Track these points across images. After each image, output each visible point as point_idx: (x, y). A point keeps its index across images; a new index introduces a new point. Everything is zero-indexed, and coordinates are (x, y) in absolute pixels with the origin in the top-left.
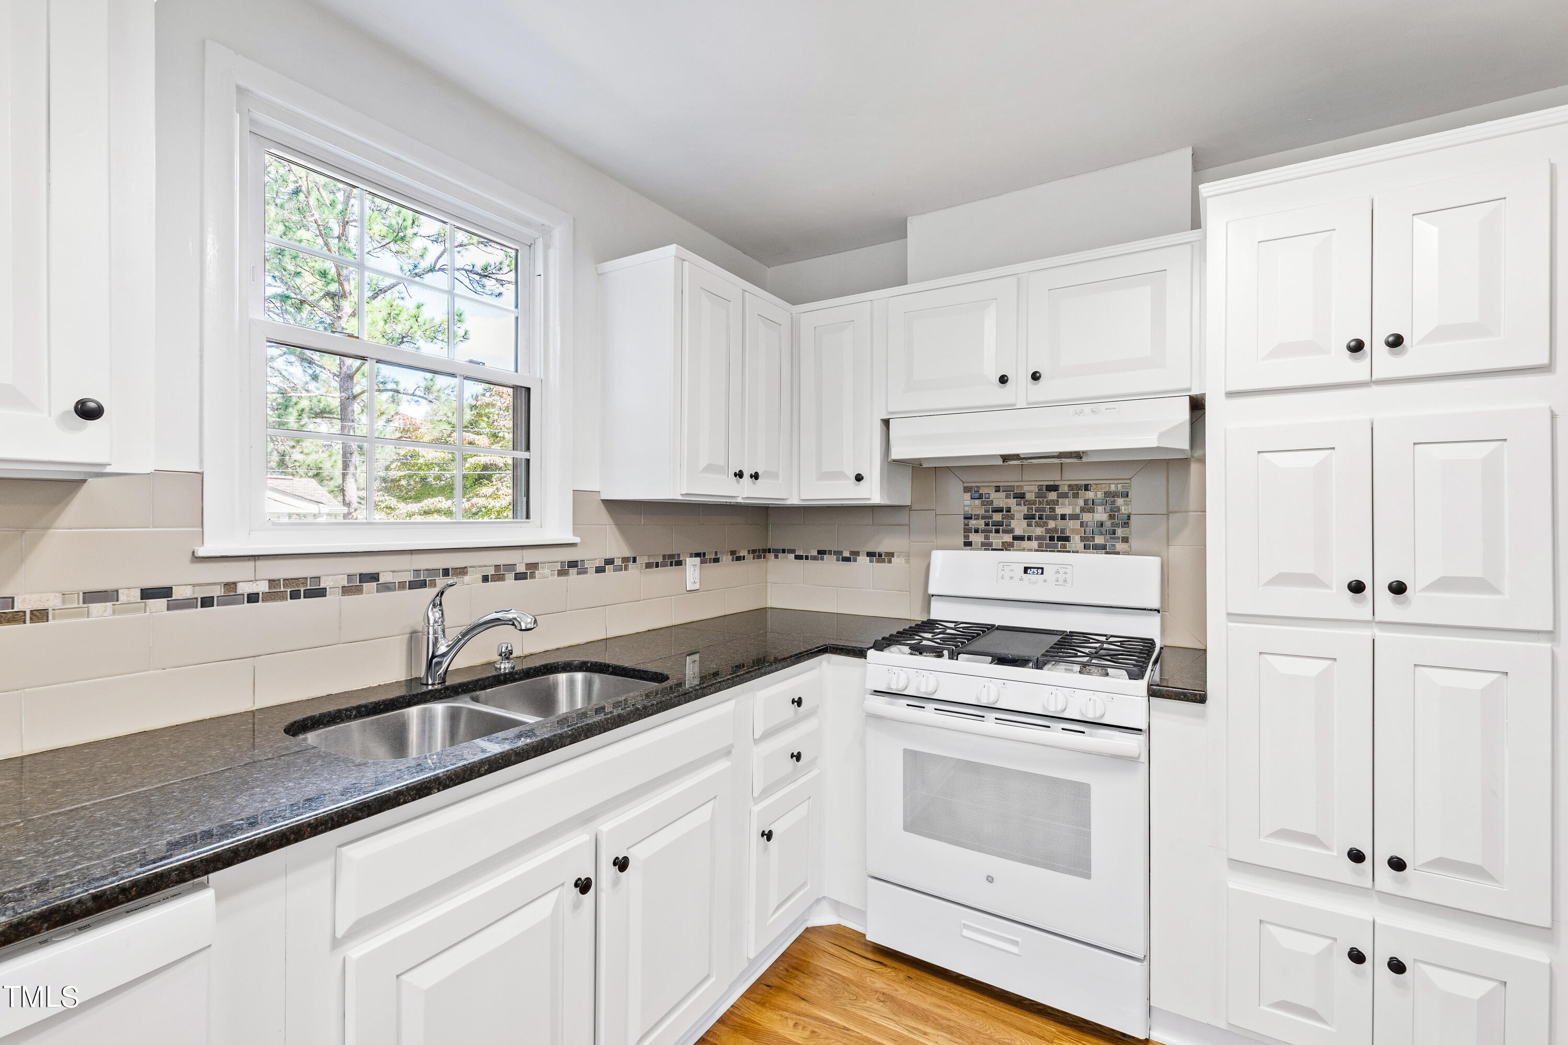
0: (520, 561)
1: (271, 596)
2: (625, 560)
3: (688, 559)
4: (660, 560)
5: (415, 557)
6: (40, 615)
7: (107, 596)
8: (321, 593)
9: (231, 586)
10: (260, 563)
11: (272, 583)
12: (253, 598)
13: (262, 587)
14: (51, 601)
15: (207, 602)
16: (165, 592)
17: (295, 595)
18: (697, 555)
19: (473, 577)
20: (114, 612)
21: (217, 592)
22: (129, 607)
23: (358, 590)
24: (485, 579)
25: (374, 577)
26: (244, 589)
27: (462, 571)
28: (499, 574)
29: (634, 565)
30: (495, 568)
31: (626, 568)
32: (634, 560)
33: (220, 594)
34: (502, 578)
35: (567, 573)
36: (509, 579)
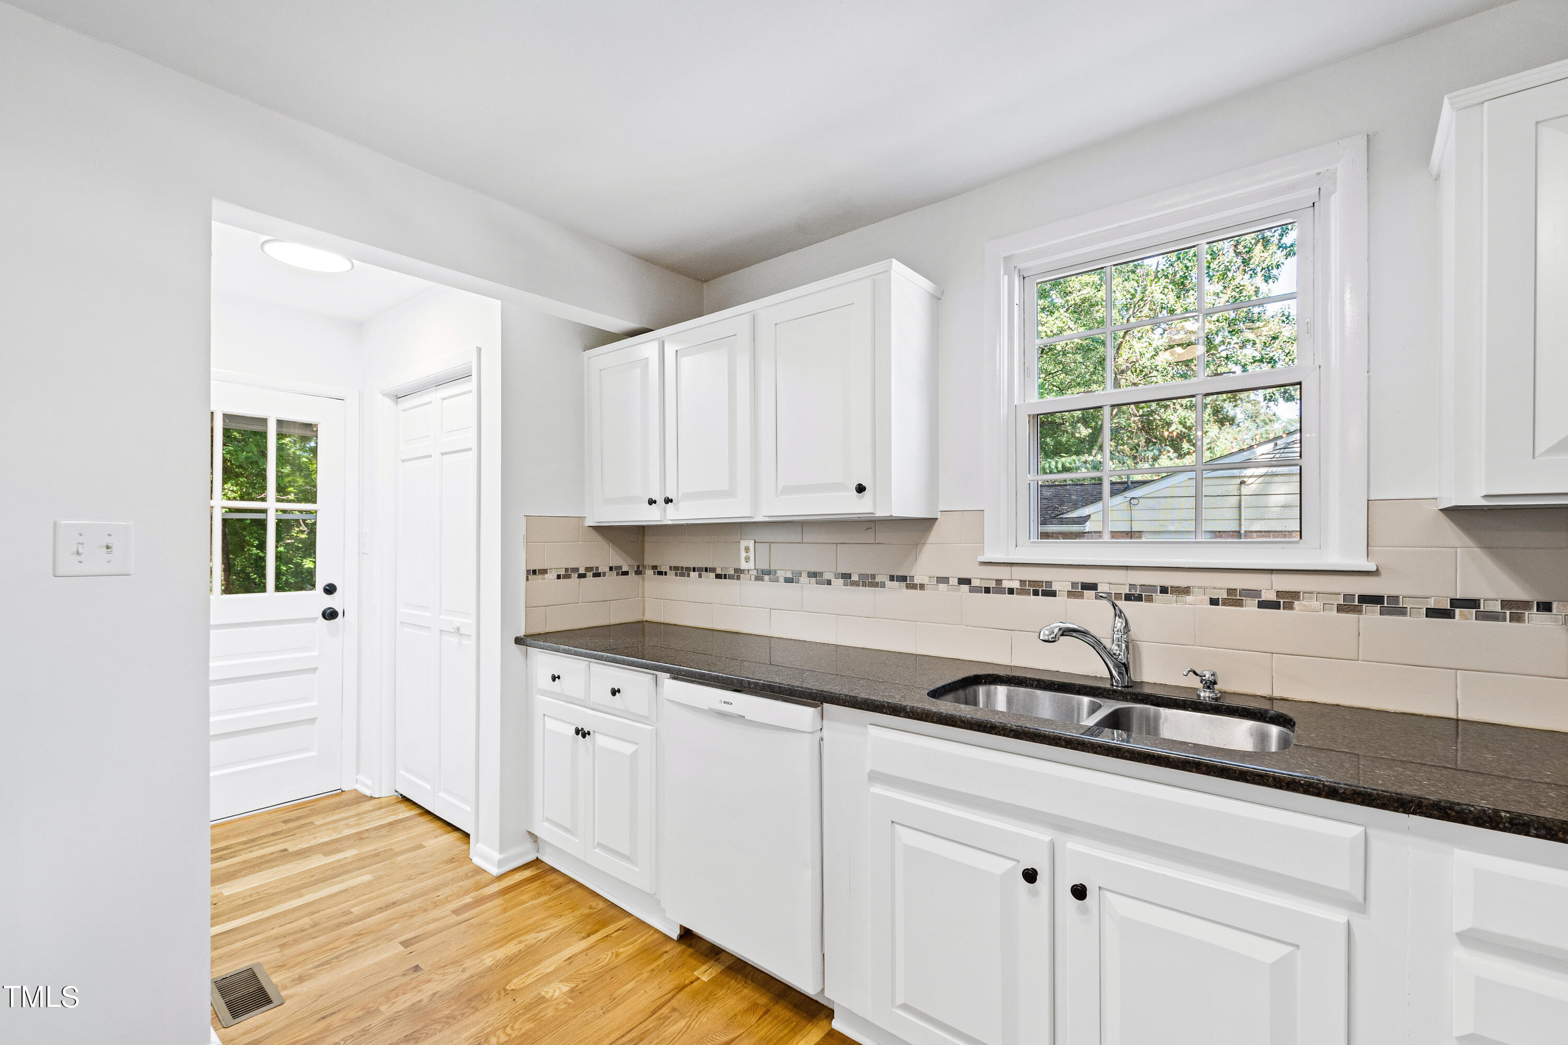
0: (1269, 588)
1: (1022, 592)
2: (1505, 604)
5: (1130, 572)
6: (922, 587)
7: (944, 580)
8: (1053, 594)
9: (999, 582)
10: (1014, 568)
11: (1022, 582)
12: (1011, 591)
13: (1016, 585)
14: (925, 581)
15: (987, 590)
16: (967, 581)
17: (1036, 593)
19: (1198, 601)
20: (948, 590)
21: (992, 584)
22: (953, 588)
23: (1081, 596)
24: (1214, 602)
25: (1093, 587)
26: (1006, 584)
27: (1186, 591)
28: (1234, 599)
29: (1544, 616)
30: (1231, 591)
31: (1517, 618)
32: (1545, 607)
33: (994, 586)
34: (1238, 603)
35: (1357, 610)
36: (1251, 607)
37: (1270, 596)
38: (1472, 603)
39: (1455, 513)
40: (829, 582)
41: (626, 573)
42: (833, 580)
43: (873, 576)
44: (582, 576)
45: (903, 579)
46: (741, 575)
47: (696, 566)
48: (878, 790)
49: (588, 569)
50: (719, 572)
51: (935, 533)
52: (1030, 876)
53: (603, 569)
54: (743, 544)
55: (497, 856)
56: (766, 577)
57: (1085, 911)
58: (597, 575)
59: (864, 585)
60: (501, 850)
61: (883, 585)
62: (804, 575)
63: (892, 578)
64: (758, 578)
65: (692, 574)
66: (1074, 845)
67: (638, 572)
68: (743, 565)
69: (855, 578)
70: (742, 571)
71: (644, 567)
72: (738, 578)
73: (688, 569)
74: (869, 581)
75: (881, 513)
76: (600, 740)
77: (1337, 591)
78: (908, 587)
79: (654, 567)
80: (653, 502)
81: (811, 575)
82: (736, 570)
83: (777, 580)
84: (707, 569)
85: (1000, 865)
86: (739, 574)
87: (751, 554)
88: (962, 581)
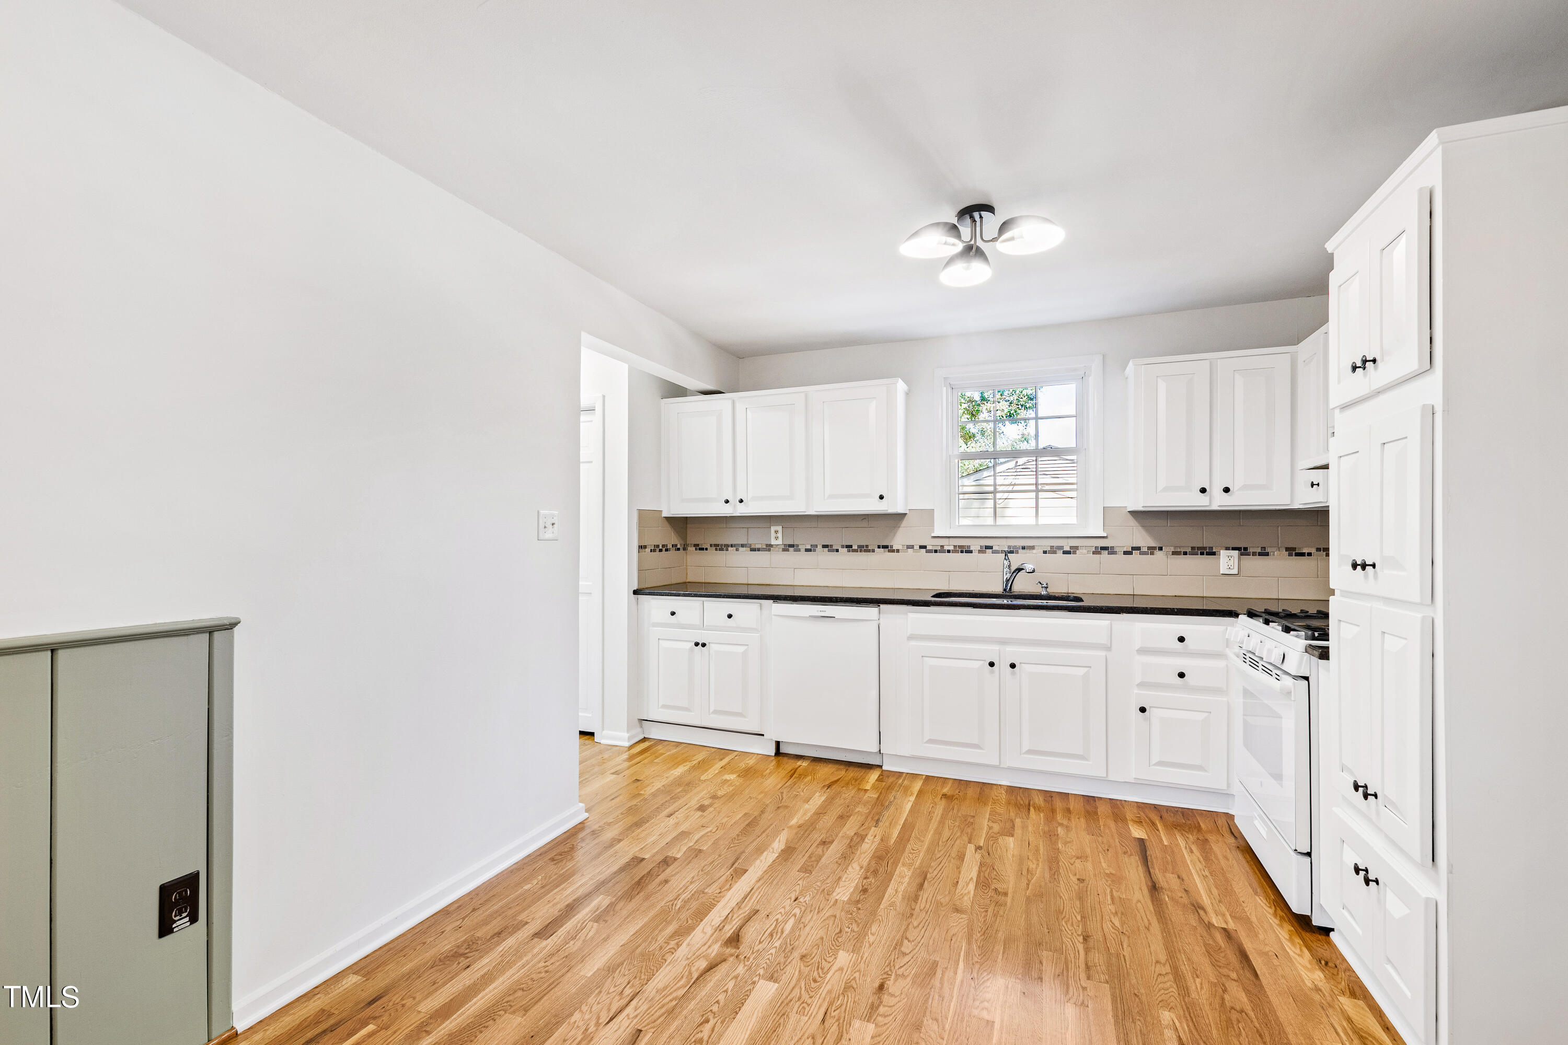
0: (1067, 545)
1: (955, 551)
2: (1149, 548)
3: (1222, 552)
4: (1189, 550)
5: (1008, 540)
6: (898, 551)
7: (912, 547)
8: (971, 552)
9: (942, 546)
10: (951, 539)
11: (955, 546)
12: (949, 551)
13: (951, 548)
14: (900, 547)
15: (936, 551)
16: (924, 547)
17: (962, 552)
18: (1234, 549)
19: (1038, 552)
20: (913, 552)
21: (939, 548)
22: (916, 551)
23: (984, 552)
24: (1045, 552)
25: (991, 548)
26: (946, 548)
27: (1032, 548)
28: (1053, 550)
29: (1160, 552)
30: (1052, 547)
31: (1152, 554)
32: (1161, 549)
33: (940, 549)
34: (1055, 552)
35: (1099, 553)
36: (1060, 553)
37: (1067, 549)
38: (1138, 548)
39: (1134, 514)
40: (837, 551)
41: (679, 549)
42: (840, 549)
43: (867, 546)
44: (661, 550)
45: (885, 547)
46: (771, 548)
47: (734, 543)
48: (913, 643)
49: (663, 546)
50: (753, 547)
51: (905, 523)
52: (992, 664)
53: (670, 546)
54: (773, 529)
55: (626, 735)
56: (791, 549)
57: (1013, 674)
58: (667, 550)
59: (861, 552)
60: (628, 732)
61: (873, 551)
62: (820, 547)
63: (879, 547)
64: (784, 550)
65: (730, 548)
66: (1009, 649)
67: (685, 549)
68: (773, 542)
69: (855, 547)
70: (771, 546)
71: (688, 545)
72: (769, 550)
73: (727, 546)
74: (864, 549)
75: (891, 511)
76: (713, 648)
77: (1091, 545)
78: (889, 551)
79: (696, 545)
80: (727, 502)
81: (824, 546)
82: (767, 545)
83: (799, 550)
84: (743, 546)
85: (977, 664)
86: (769, 547)
87: (780, 535)
88: (922, 547)
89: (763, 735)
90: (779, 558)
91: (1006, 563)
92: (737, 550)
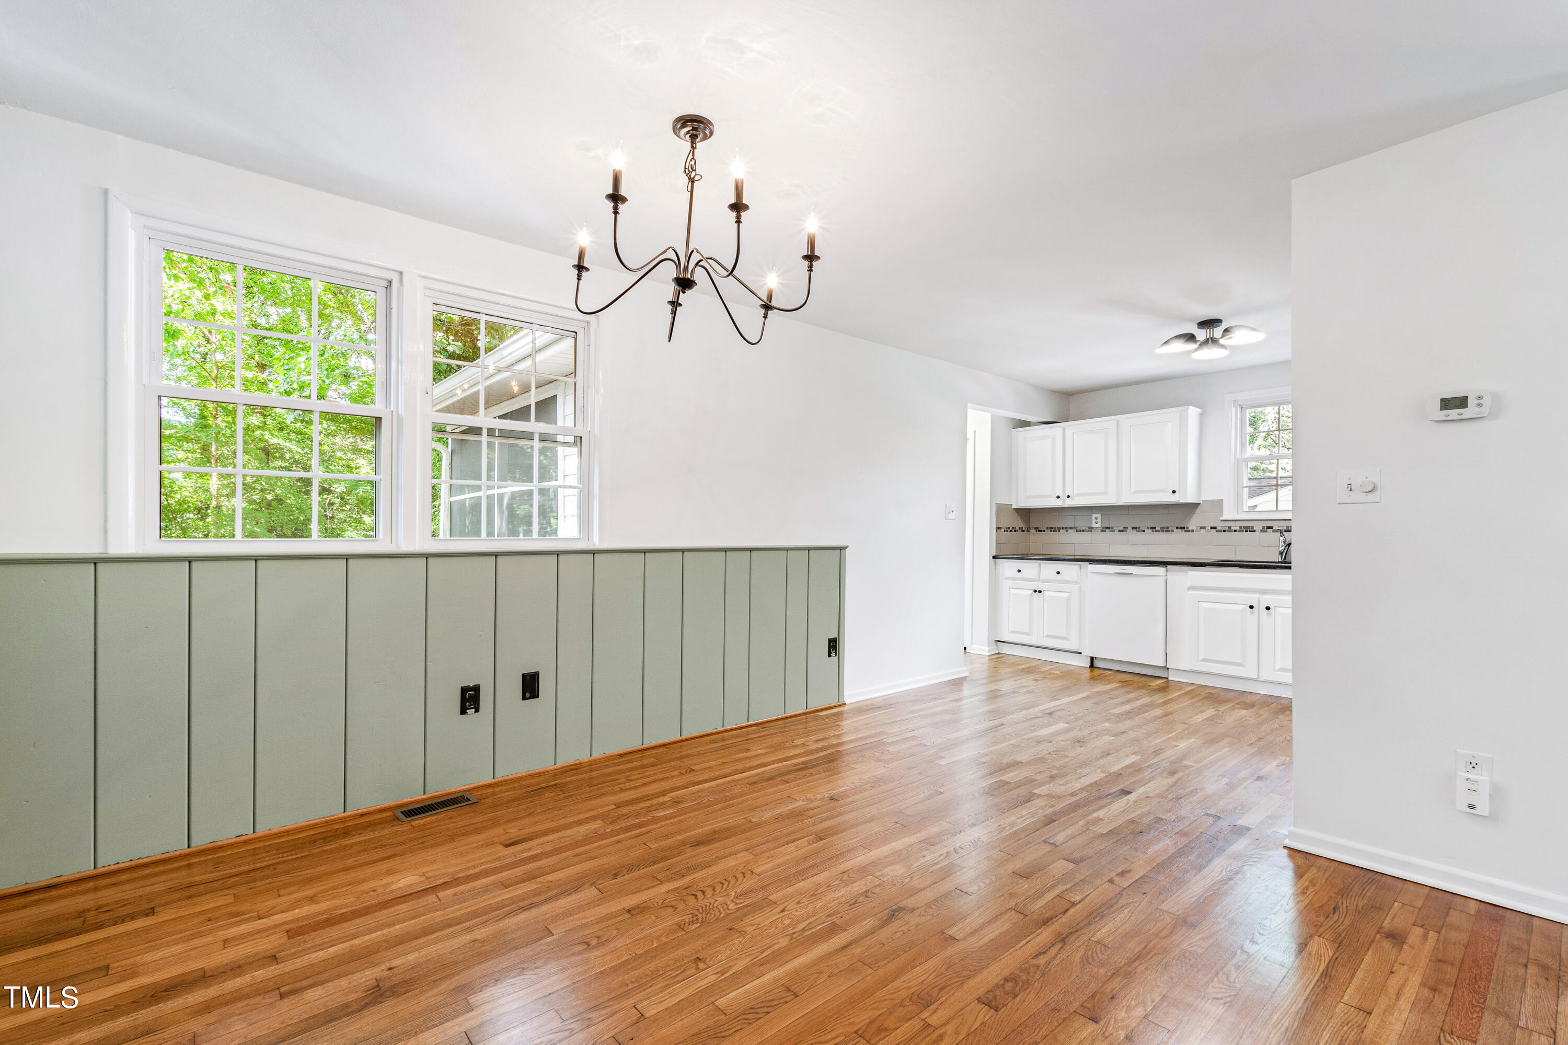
1: (1241, 531)
5: (1286, 522)
6: (1193, 531)
7: (1204, 528)
8: (1254, 531)
9: (1230, 527)
10: (1237, 522)
11: (1241, 527)
12: (1235, 531)
13: (1237, 528)
14: (1194, 528)
15: (1224, 531)
16: (1215, 528)
17: (1246, 531)
20: (1205, 532)
21: (1227, 528)
22: (1208, 531)
23: (1266, 531)
25: (1271, 528)
26: (1233, 528)
40: (1144, 531)
41: (1024, 531)
42: (1146, 530)
43: (1168, 528)
44: (1011, 531)
45: (1182, 528)
46: (1093, 530)
47: (1064, 526)
48: (1191, 592)
49: (1013, 528)
50: (1078, 529)
51: (1199, 510)
52: (1251, 607)
53: (1017, 528)
54: (1094, 516)
55: (987, 648)
56: (1108, 530)
57: (1269, 614)
58: (1015, 531)
59: (1163, 531)
60: (988, 646)
61: (1173, 531)
62: (1130, 528)
63: (1177, 528)
64: (1103, 530)
65: (1061, 530)
66: (1263, 596)
67: (1028, 531)
68: (1094, 525)
69: (1158, 528)
70: (1093, 528)
71: (1030, 528)
72: (1091, 531)
73: (1059, 528)
74: (1166, 530)
75: (1182, 501)
76: (1046, 593)
78: (1185, 531)
79: (1036, 528)
80: (1058, 497)
81: (1133, 528)
82: (1089, 528)
83: (1114, 531)
84: (1071, 528)
85: (1241, 607)
86: (1091, 529)
87: (1099, 520)
88: (1212, 528)
89: (1081, 653)
90: (1098, 536)
91: (1282, 539)
92: (1067, 531)
